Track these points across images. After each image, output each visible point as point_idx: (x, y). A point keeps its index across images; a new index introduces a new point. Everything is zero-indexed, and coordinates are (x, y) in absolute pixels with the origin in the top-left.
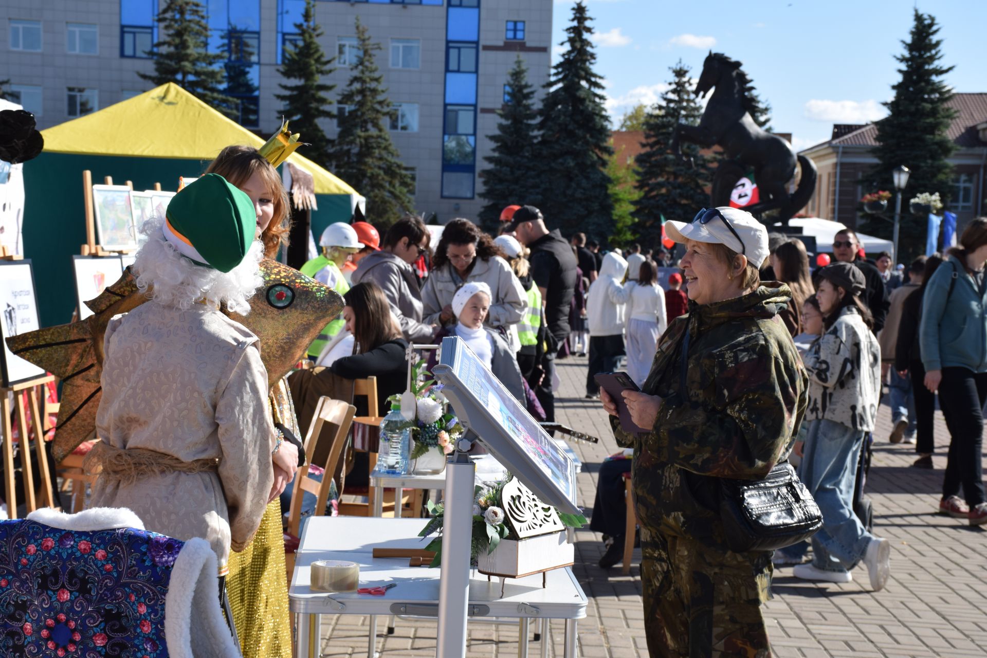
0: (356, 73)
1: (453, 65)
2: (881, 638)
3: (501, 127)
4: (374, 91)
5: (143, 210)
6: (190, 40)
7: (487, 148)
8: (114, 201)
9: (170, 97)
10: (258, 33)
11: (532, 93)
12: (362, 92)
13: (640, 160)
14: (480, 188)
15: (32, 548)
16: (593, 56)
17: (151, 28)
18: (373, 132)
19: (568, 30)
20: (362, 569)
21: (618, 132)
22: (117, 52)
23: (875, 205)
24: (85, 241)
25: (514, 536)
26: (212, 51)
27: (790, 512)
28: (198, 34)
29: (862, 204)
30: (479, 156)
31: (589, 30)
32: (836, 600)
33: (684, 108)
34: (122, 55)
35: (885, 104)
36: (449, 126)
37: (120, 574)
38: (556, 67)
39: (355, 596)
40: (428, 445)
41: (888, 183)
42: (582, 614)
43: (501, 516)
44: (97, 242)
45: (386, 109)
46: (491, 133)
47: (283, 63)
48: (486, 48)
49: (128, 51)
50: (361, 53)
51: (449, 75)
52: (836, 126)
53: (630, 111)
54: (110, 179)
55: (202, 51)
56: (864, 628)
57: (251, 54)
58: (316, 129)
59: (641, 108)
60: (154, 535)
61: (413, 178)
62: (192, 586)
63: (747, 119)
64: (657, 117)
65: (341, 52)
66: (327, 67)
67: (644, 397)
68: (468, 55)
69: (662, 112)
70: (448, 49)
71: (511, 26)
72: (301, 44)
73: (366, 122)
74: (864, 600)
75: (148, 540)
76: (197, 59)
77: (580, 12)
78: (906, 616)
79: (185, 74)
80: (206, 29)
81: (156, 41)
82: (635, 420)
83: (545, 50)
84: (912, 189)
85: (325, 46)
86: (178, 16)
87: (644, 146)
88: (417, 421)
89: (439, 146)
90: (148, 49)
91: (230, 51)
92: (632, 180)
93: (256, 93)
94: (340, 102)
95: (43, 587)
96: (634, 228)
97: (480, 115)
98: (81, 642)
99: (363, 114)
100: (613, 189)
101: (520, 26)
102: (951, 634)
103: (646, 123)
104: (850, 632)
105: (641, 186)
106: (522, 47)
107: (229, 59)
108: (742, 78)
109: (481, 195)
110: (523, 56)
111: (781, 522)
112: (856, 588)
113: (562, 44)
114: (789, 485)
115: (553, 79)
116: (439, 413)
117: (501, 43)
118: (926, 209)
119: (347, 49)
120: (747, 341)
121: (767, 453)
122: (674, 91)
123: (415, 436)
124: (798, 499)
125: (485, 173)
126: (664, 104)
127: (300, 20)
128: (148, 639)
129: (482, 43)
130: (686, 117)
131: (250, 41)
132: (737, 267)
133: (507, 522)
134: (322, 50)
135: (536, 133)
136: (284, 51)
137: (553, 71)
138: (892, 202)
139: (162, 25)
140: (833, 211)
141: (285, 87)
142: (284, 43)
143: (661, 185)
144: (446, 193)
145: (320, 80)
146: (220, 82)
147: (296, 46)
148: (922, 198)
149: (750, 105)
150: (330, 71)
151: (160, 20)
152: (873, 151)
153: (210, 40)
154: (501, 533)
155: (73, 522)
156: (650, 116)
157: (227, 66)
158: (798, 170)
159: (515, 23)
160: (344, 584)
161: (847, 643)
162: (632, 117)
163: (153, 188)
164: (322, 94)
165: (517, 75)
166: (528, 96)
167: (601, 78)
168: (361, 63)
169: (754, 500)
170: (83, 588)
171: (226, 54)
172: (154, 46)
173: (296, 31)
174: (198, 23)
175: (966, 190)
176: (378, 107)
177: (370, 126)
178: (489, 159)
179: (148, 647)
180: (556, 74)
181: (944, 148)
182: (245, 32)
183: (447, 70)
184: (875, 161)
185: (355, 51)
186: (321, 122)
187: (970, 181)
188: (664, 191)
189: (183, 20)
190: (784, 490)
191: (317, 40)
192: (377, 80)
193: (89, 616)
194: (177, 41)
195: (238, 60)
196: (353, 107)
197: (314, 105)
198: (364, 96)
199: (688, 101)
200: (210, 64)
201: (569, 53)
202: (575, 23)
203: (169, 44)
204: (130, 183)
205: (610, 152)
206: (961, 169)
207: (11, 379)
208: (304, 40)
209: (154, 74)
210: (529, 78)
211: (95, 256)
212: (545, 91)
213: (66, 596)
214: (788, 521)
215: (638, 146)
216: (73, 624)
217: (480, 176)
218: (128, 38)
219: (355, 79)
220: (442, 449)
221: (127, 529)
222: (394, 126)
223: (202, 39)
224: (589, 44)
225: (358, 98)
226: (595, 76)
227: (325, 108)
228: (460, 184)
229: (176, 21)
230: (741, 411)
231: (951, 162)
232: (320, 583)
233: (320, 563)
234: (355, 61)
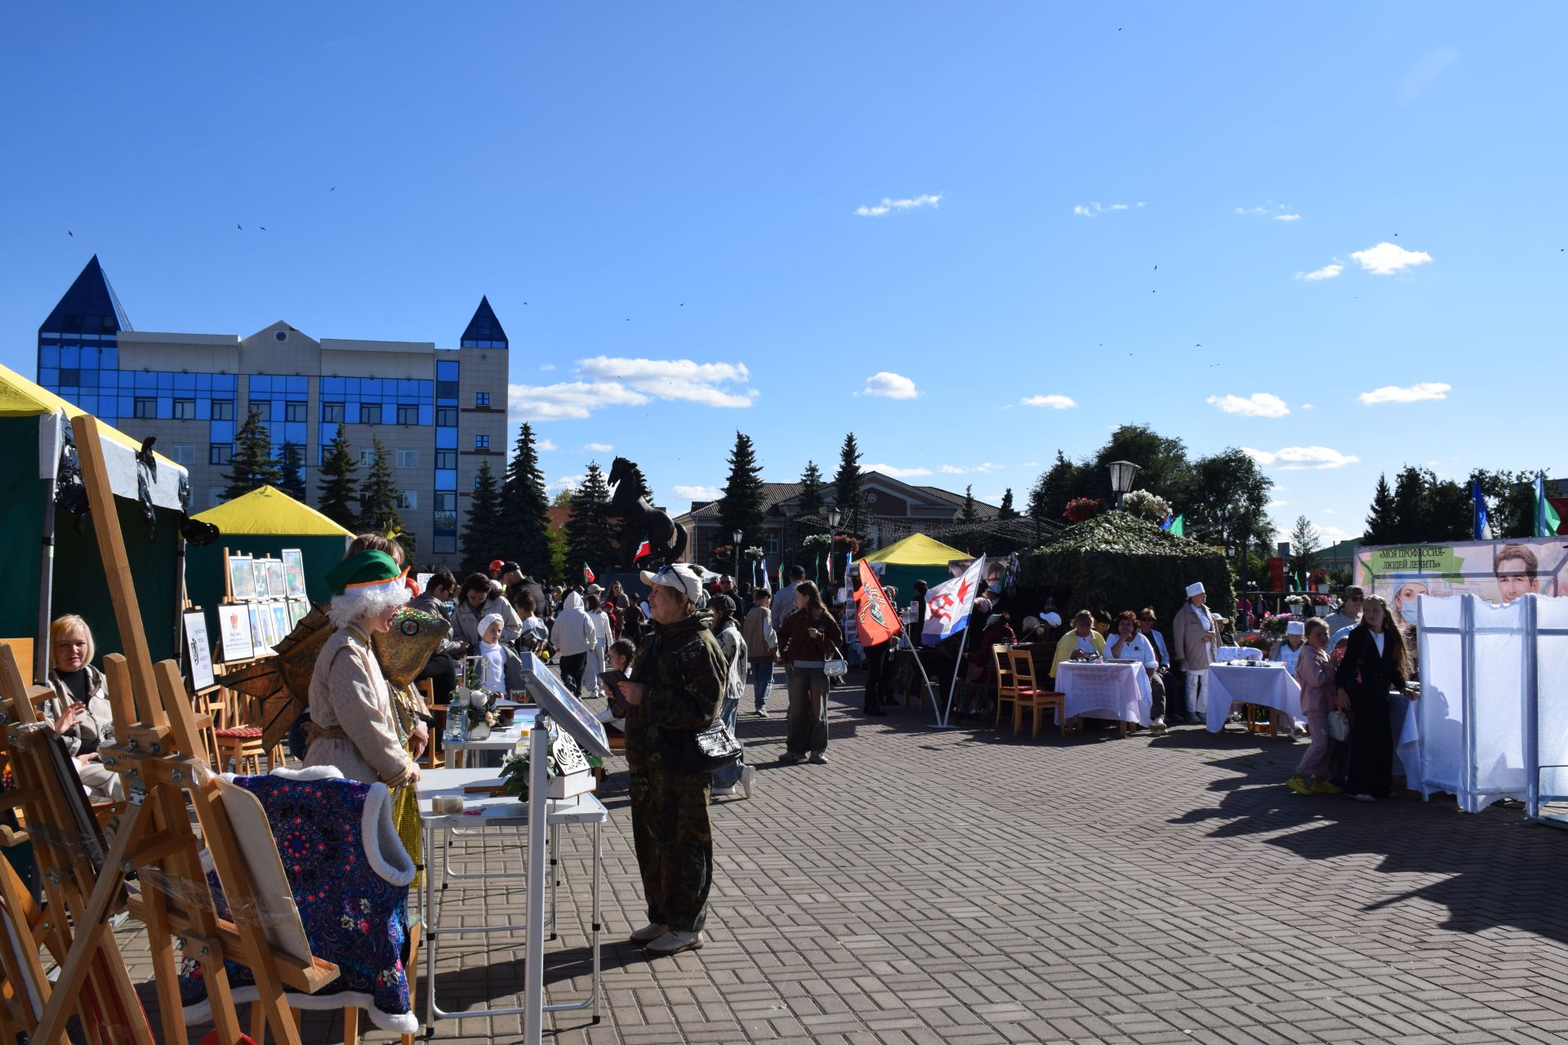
0: (373, 471)
1: (440, 465)
2: (757, 825)
3: (474, 505)
4: (386, 483)
5: (259, 571)
6: (258, 452)
7: (464, 519)
8: (242, 566)
9: (267, 493)
10: (305, 446)
11: (495, 482)
12: (377, 483)
13: (568, 525)
14: (460, 545)
15: (276, 792)
16: (535, 458)
17: (232, 444)
18: (386, 510)
19: (518, 441)
20: (465, 800)
21: (552, 507)
22: (207, 461)
23: (723, 554)
24: (225, 594)
25: (561, 774)
26: (273, 458)
27: (724, 747)
28: (264, 447)
29: (715, 553)
30: (459, 525)
31: (532, 441)
32: (728, 805)
33: (597, 492)
34: (211, 463)
35: (723, 489)
36: (438, 504)
37: (332, 806)
38: (510, 466)
39: (462, 816)
40: (479, 721)
41: (730, 541)
42: (605, 819)
43: (553, 761)
44: (232, 595)
45: (394, 495)
46: (467, 509)
47: (323, 465)
48: (463, 453)
49: (215, 460)
50: (377, 458)
51: (438, 471)
52: (693, 503)
53: (560, 493)
54: (239, 552)
55: (266, 458)
56: (747, 821)
57: (301, 459)
58: (346, 509)
59: (566, 492)
60: (351, 781)
61: (414, 541)
62: (378, 812)
63: (642, 500)
64: (580, 497)
65: (363, 457)
66: (353, 468)
67: (632, 685)
68: (450, 458)
69: (582, 494)
70: (436, 454)
71: (479, 438)
72: (335, 452)
73: (380, 503)
74: (744, 804)
75: (348, 785)
76: (263, 464)
77: (526, 430)
78: (769, 810)
79: (254, 474)
80: (269, 444)
81: (234, 453)
82: (628, 699)
83: (503, 454)
84: (745, 544)
85: (352, 453)
86: (250, 436)
87: (570, 516)
88: (471, 706)
89: (432, 519)
90: (229, 459)
91: (285, 458)
92: (563, 539)
93: (304, 486)
94: (362, 490)
95: (284, 816)
96: (566, 571)
97: (459, 497)
98: (310, 848)
99: (378, 498)
100: (551, 545)
101: (485, 439)
102: (796, 819)
103: (571, 501)
104: (738, 824)
105: (569, 543)
106: (487, 452)
107: (285, 463)
108: (638, 472)
109: (461, 551)
110: (488, 458)
111: (720, 754)
112: (738, 797)
113: (515, 450)
114: (722, 731)
115: (508, 473)
116: (485, 700)
117: (473, 450)
118: (754, 556)
119: (367, 455)
120: (694, 644)
121: (711, 710)
122: (589, 481)
123: (470, 715)
124: (728, 740)
125: (463, 536)
126: (583, 489)
127: (335, 436)
128: (352, 845)
129: (459, 450)
130: (598, 497)
131: (299, 451)
132: (681, 601)
133: (557, 766)
134: (350, 456)
135: (498, 509)
136: (323, 457)
137: (508, 468)
138: (733, 552)
139: (239, 442)
140: (695, 557)
141: (324, 481)
142: (323, 452)
143: (583, 542)
144: (436, 551)
145: (348, 476)
146: (279, 479)
147: (331, 454)
148: (753, 549)
149: (643, 491)
150: (355, 470)
151: (238, 439)
152: (717, 519)
153: (271, 451)
154: (555, 771)
155: (300, 775)
156: (575, 497)
157: (282, 468)
158: (675, 530)
159: (482, 437)
160: (454, 809)
161: (737, 830)
162: (561, 497)
163: (265, 557)
164: (350, 485)
165: (484, 471)
166: (492, 484)
167: (541, 472)
168: (377, 463)
169: (705, 743)
170: (308, 815)
171: (283, 460)
172: (232, 456)
173: (332, 444)
174: (264, 440)
175: (774, 543)
176: (389, 493)
177: (383, 506)
178: (466, 527)
179: (352, 850)
180: (510, 470)
181: (760, 517)
182: (296, 445)
183: (436, 468)
184: (719, 525)
185: (372, 457)
186: (350, 505)
187: (776, 538)
188: (585, 546)
189: (253, 438)
190: (720, 735)
191: (346, 449)
192: (388, 475)
193: (314, 832)
194: (249, 452)
195: (290, 463)
196: (371, 494)
197: (344, 493)
198: (379, 486)
199: (600, 487)
200: (272, 467)
201: (519, 456)
202: (523, 437)
203: (244, 455)
204: (251, 554)
205: (548, 521)
206: (770, 530)
207: (196, 688)
208: (337, 450)
209: (233, 475)
210: (492, 473)
211: (231, 604)
212: (503, 481)
213: (299, 821)
214: (724, 753)
215: (567, 516)
216: (304, 837)
217: (460, 538)
218: (215, 451)
219: (373, 475)
220: (488, 723)
221: (335, 779)
222: (400, 506)
223: (267, 450)
224: (533, 450)
225: (375, 488)
226: (537, 471)
227: (353, 494)
228: (447, 544)
229: (249, 439)
230: (693, 687)
231: (764, 526)
232: (439, 810)
233: (437, 797)
234: (372, 463)
